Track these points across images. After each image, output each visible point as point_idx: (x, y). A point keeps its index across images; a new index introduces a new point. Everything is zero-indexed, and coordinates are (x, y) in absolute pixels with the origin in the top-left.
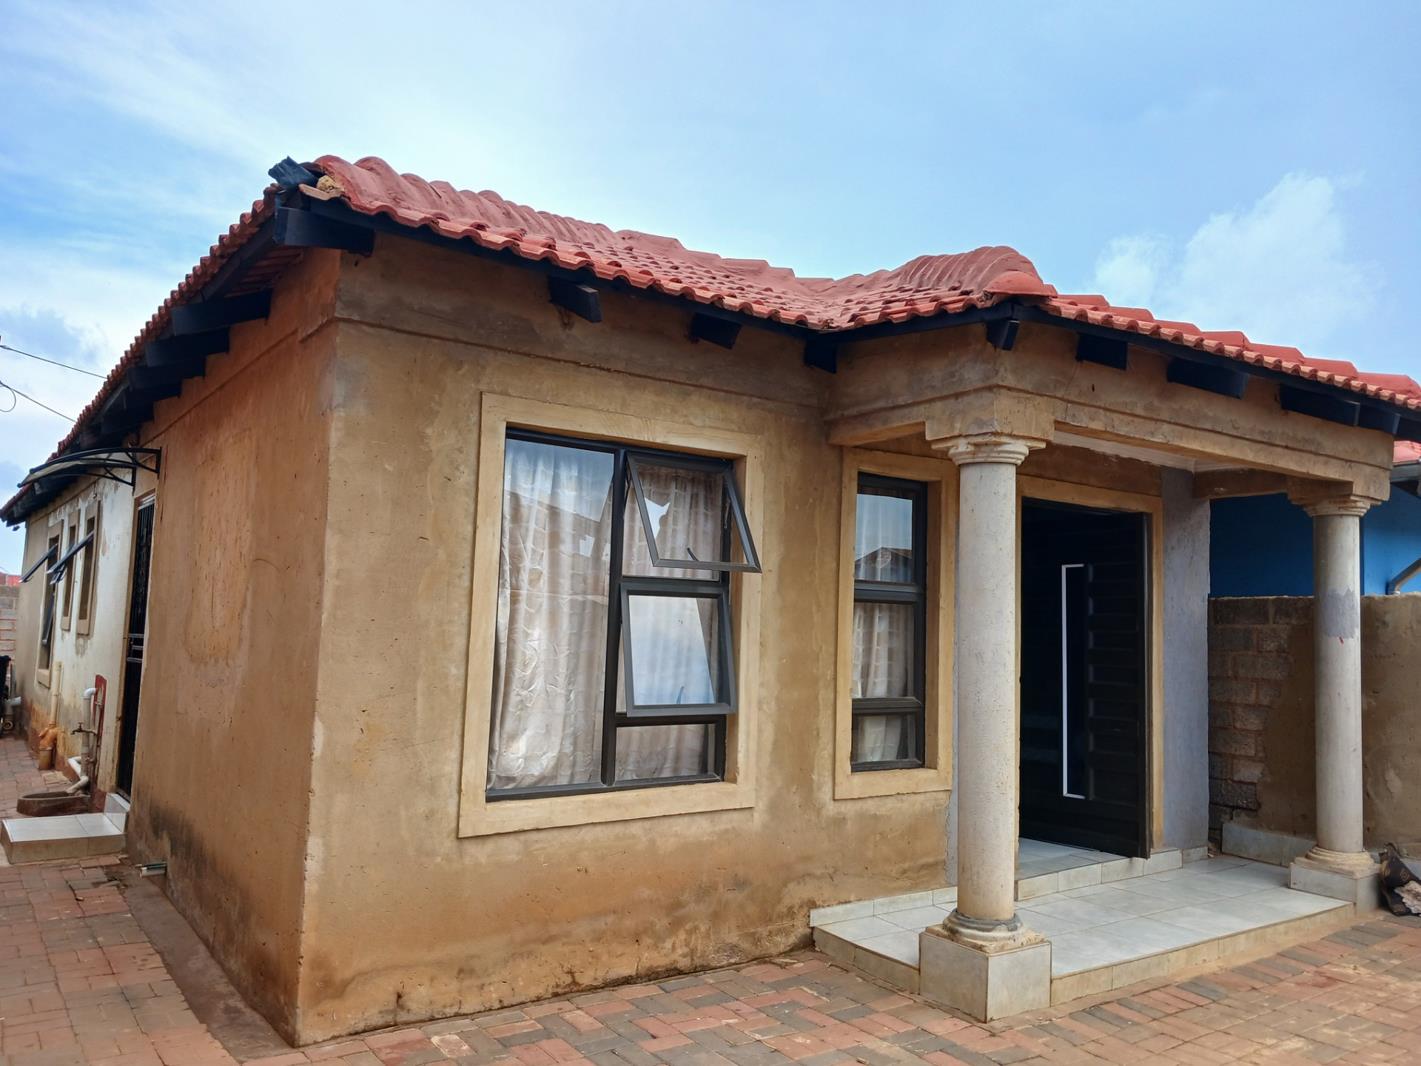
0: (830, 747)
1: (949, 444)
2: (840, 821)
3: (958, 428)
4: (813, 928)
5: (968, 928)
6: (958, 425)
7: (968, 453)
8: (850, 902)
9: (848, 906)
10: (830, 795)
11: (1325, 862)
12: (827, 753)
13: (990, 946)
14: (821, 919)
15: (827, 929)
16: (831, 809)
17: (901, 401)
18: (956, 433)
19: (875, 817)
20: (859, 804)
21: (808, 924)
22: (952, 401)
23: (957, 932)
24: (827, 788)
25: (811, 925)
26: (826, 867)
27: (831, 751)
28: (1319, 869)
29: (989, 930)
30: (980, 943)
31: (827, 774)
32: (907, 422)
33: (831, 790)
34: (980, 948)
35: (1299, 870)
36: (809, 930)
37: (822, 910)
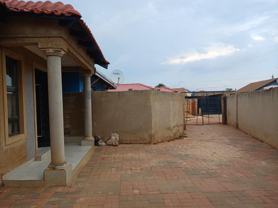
0: (4, 132)
1: (47, 49)
2: (7, 151)
3: (50, 46)
4: (3, 181)
5: (58, 166)
6: (50, 45)
7: (53, 52)
8: (9, 171)
9: (10, 172)
10: (4, 144)
11: (87, 140)
12: (3, 133)
13: (65, 168)
14: (5, 178)
15: (8, 179)
16: (5, 148)
17: (29, 36)
18: (49, 47)
19: (13, 148)
20: (10, 145)
21: (2, 180)
22: (47, 38)
23: (55, 168)
24: (4, 143)
25: (3, 180)
26: (5, 164)
27: (4, 133)
28: (87, 141)
29: (63, 165)
30: (62, 169)
31: (4, 139)
32: (31, 42)
33: (5, 143)
34: (63, 170)
35: (83, 142)
36: (2, 182)
37: (5, 175)
